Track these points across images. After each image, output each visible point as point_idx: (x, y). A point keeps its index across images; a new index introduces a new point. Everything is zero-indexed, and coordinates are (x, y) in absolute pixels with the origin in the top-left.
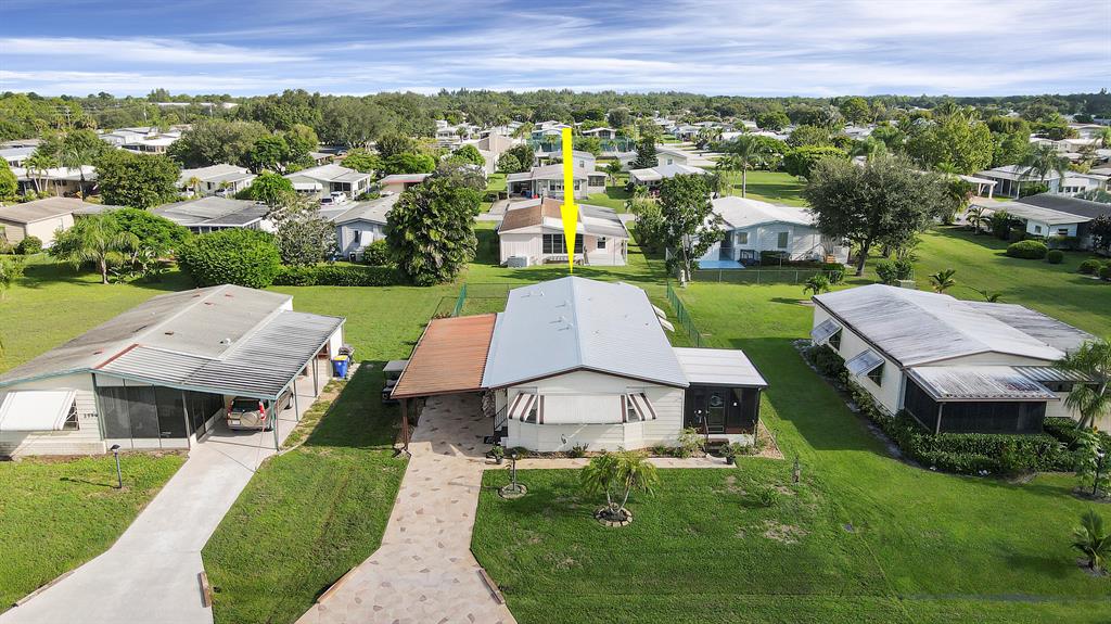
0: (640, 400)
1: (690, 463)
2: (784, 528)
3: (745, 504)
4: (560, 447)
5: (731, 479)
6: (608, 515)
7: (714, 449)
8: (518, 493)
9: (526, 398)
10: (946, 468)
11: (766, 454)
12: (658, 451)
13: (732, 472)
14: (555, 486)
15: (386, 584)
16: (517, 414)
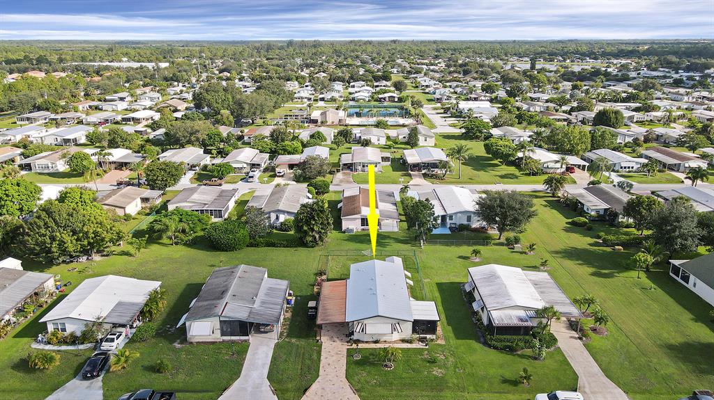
0: (397, 325)
1: (414, 346)
2: (439, 370)
3: (429, 362)
4: (371, 340)
5: (426, 352)
6: (386, 366)
7: (422, 340)
8: (358, 357)
9: (360, 324)
10: (496, 348)
11: (439, 342)
12: (403, 341)
13: (427, 349)
14: (370, 355)
15: (323, 389)
16: (358, 330)
